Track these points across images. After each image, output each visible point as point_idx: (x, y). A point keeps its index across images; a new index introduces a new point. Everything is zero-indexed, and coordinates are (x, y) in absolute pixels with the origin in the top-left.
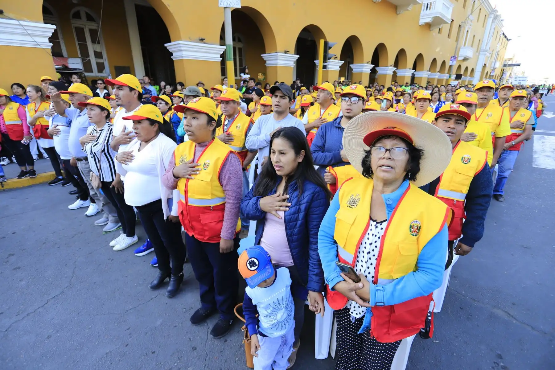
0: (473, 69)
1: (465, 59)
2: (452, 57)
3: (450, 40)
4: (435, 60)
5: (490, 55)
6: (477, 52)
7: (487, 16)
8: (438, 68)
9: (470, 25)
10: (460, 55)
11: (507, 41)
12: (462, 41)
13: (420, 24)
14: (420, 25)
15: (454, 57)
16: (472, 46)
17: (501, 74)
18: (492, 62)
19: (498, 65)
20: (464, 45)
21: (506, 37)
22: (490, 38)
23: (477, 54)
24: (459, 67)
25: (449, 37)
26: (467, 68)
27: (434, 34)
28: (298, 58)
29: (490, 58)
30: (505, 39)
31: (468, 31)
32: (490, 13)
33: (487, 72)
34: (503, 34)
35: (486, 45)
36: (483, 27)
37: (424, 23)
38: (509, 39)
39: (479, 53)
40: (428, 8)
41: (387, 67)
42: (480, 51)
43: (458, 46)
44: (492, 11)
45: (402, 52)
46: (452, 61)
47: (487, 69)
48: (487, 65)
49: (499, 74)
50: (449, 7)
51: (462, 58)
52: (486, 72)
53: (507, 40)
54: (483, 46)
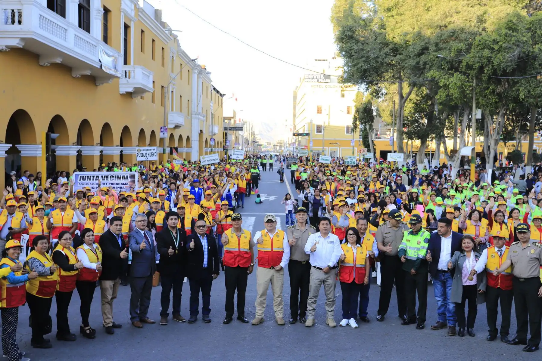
0: (188, 138)
1: (177, 127)
2: (161, 128)
3: (154, 105)
4: (142, 131)
5: (205, 118)
6: (188, 115)
7: (190, 72)
8: (148, 141)
9: (174, 85)
10: (169, 122)
11: (220, 97)
12: (169, 104)
13: (121, 93)
14: (121, 95)
15: (164, 128)
16: (181, 111)
17: (224, 139)
18: (209, 126)
19: (218, 130)
20: (172, 110)
21: (218, 92)
22: (199, 96)
23: (190, 118)
24: (172, 136)
25: (153, 101)
26: (181, 137)
27: (137, 101)
28: (11, 147)
29: (205, 122)
30: (217, 95)
31: (172, 92)
32: (193, 68)
33: (206, 139)
34: (214, 89)
35: (197, 106)
36: (189, 84)
37: (125, 92)
38: (222, 94)
39: (191, 117)
40: (127, 76)
41: (93, 146)
42: (192, 114)
43: (166, 112)
44: (194, 66)
45: (106, 127)
46: (162, 133)
47: (206, 135)
48: (204, 131)
49: (222, 139)
50: (148, 75)
51: (173, 126)
52: (204, 140)
53: (221, 95)
54: (194, 108)
